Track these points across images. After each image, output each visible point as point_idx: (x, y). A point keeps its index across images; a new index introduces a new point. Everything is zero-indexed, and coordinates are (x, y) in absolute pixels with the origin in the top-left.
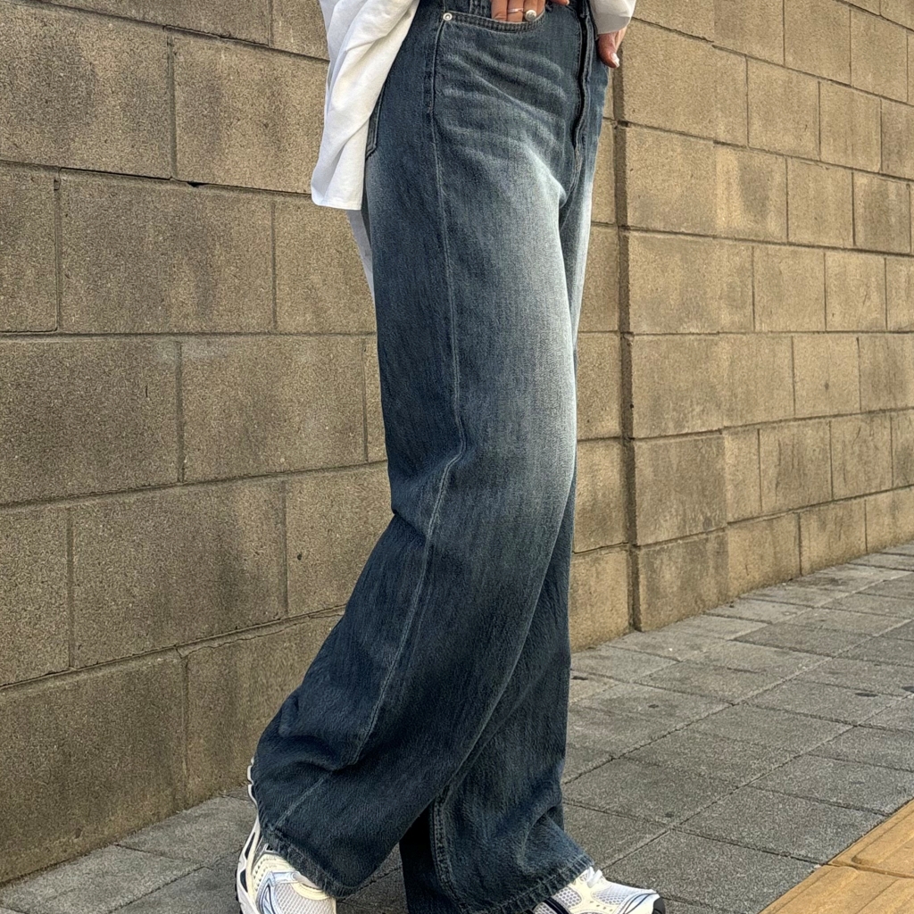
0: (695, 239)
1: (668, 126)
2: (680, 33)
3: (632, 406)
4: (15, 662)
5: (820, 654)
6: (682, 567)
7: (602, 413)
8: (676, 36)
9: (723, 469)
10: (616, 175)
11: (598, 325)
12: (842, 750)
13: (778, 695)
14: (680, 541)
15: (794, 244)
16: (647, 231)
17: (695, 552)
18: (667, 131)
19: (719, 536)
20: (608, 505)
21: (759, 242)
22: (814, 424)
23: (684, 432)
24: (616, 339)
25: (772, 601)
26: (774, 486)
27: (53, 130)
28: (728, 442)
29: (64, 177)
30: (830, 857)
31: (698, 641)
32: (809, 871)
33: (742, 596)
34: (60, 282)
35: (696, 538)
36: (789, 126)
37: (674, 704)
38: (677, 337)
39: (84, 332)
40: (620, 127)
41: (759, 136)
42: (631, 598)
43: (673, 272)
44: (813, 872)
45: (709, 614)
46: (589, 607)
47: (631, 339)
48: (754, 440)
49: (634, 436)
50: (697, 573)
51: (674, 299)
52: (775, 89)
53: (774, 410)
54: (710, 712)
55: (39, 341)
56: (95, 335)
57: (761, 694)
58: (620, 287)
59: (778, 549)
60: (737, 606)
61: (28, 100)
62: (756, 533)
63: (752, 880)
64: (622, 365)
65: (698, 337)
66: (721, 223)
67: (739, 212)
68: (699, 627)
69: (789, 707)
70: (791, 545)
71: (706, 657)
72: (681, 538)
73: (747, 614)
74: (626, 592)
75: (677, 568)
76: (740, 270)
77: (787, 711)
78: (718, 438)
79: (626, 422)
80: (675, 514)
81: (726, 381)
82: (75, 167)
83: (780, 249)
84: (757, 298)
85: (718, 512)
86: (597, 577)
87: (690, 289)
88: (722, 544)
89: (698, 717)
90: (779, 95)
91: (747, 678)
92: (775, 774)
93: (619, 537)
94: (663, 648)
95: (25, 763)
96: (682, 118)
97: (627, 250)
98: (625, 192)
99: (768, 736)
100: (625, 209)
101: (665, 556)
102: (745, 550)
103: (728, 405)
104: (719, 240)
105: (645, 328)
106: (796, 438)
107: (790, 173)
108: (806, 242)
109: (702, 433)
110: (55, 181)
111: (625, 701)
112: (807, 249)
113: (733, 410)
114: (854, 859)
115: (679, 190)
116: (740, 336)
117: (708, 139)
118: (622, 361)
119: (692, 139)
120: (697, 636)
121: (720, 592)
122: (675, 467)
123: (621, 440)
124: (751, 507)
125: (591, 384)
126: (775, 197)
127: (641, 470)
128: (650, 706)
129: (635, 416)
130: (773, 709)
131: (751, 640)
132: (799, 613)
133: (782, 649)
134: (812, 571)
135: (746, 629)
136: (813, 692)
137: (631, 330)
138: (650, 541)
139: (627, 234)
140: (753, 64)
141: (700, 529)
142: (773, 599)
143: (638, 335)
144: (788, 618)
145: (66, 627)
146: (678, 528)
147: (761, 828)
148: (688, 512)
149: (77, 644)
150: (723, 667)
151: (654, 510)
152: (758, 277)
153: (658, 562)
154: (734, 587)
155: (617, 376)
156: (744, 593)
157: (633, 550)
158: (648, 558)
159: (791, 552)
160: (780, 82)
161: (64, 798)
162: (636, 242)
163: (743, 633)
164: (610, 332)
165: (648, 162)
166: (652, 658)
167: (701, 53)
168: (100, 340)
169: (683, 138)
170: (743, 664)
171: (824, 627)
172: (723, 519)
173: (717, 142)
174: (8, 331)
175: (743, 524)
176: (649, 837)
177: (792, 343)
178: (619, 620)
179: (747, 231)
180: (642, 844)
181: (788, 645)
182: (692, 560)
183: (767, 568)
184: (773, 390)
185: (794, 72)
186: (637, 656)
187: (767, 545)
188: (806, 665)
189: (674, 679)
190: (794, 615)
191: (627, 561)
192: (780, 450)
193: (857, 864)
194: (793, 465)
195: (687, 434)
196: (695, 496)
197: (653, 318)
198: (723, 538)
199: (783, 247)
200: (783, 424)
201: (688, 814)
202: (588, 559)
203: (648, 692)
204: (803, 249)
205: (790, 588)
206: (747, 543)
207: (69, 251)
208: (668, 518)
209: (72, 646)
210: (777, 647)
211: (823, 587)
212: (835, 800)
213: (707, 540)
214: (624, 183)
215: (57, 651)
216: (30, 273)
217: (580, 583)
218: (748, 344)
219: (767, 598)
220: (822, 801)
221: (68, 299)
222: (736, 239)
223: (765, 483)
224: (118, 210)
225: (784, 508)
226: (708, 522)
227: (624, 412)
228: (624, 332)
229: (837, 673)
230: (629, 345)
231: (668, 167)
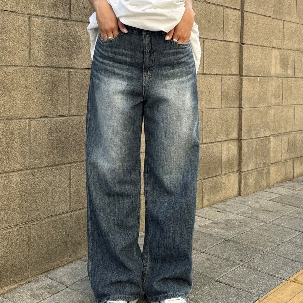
0: (264, 78)
1: (257, 44)
2: (262, 15)
3: (242, 130)
4: (53, 209)
5: (295, 207)
6: (255, 177)
7: (232, 132)
8: (261, 16)
9: (270, 148)
10: (240, 59)
11: (232, 106)
12: (297, 241)
13: (280, 221)
14: (255, 170)
15: (297, 78)
16: (249, 76)
17: (260, 173)
18: (257, 46)
19: (268, 168)
20: (233, 159)
21: (285, 77)
22: (300, 133)
23: (258, 137)
24: (238, 110)
25: (283, 187)
26: (286, 152)
27: (68, 57)
28: (272, 139)
29: (72, 70)
30: (288, 278)
31: (259, 200)
32: (281, 282)
33: (274, 185)
34: (69, 101)
35: (260, 169)
36: (297, 41)
37: (248, 222)
38: (257, 108)
39: (75, 115)
40: (242, 45)
41: (287, 45)
42: (239, 187)
43: (256, 89)
44: (282, 282)
45: (263, 191)
46: (225, 190)
47: (242, 109)
48: (281, 138)
49: (242, 139)
50: (260, 179)
51: (256, 97)
52: (292, 30)
53: (287, 129)
54: (259, 225)
55: (63, 118)
56: (79, 115)
57: (275, 220)
58: (240, 94)
59: (286, 171)
60: (272, 188)
61: (62, 49)
62: (280, 166)
63: (263, 284)
64: (239, 117)
65: (264, 108)
66: (273, 72)
67: (279, 69)
68: (260, 195)
69: (283, 225)
70: (291, 170)
71: (260, 206)
72: (255, 169)
73: (275, 191)
74: (238, 185)
75: (254, 178)
76: (279, 87)
77: (282, 226)
78: (269, 138)
79: (240, 134)
80: (254, 162)
81: (272, 120)
82: (75, 67)
83: (292, 80)
84: (284, 95)
85: (268, 161)
86: (229, 181)
87: (262, 93)
88: (269, 170)
89: (254, 227)
90: (294, 32)
91: (272, 214)
92: (275, 248)
93: (236, 169)
94: (247, 202)
95: (56, 237)
96: (262, 41)
97: (242, 82)
98: (242, 65)
99: (275, 234)
100: (242, 70)
101: (250, 175)
102: (276, 172)
103: (272, 128)
104: (272, 78)
105: (247, 106)
106: (294, 137)
107: (296, 56)
108: (300, 77)
109: (264, 137)
110: (69, 72)
111: (232, 220)
112: (300, 79)
113: (274, 129)
114: (295, 279)
115: (259, 63)
116: (277, 107)
117: (270, 47)
118: (239, 116)
119: (264, 48)
120: (258, 198)
121: (267, 185)
122: (254, 148)
123: (238, 140)
124: (279, 158)
125: (229, 123)
126: (291, 63)
127: (244, 149)
128: (240, 223)
129: (243, 133)
130: (278, 225)
131: (275, 201)
132: (291, 192)
133: (284, 204)
134: (297, 177)
135: (274, 196)
136: (291, 220)
137: (242, 107)
138: (246, 170)
139: (242, 78)
140: (286, 23)
141: (262, 166)
142: (284, 187)
143: (244, 108)
144: (287, 193)
145: (69, 199)
146: (255, 166)
147: (268, 267)
148: (258, 161)
149: (72, 204)
150: (265, 210)
151: (247, 161)
152: (284, 88)
153: (248, 176)
154: (272, 183)
155: (237, 120)
156: (275, 184)
157: (240, 173)
158: (245, 175)
159: (291, 172)
160: (294, 28)
161: (67, 247)
162: (245, 80)
163: (273, 198)
164: (236, 107)
165: (250, 56)
166: (243, 205)
167: (269, 21)
168: (80, 117)
169: (261, 47)
170: (271, 209)
171: (298, 197)
172: (269, 163)
173: (273, 48)
174: (54, 116)
175: (276, 164)
176: (234, 268)
177: (294, 108)
178: (235, 193)
179: (281, 74)
180: (232, 270)
181: (286, 203)
182: (259, 175)
183: (283, 177)
184: (287, 123)
185: (299, 24)
186: (239, 205)
187: (283, 170)
188: (290, 210)
189: (249, 213)
190: (289, 192)
191: (238, 176)
192: (289, 141)
193: (295, 281)
194: (293, 145)
195: (259, 138)
196: (261, 156)
197: (250, 103)
198: (269, 168)
199: (293, 79)
200: (290, 133)
201: (247, 260)
202: (226, 176)
203: (240, 218)
204: (299, 79)
205: (290, 183)
206: (277, 169)
207: (72, 92)
208: (252, 163)
209: (70, 205)
210: (282, 203)
211: (300, 183)
212: (292, 258)
213: (264, 169)
214: (242, 62)
215: (66, 206)
216: (61, 99)
217: (223, 183)
218: (280, 109)
219: (282, 186)
220: (288, 259)
221: (71, 106)
222: (277, 77)
223: (283, 151)
224: (87, 79)
225: (289, 159)
226: (264, 164)
227: (239, 131)
228: (240, 107)
229: (299, 214)
230: (242, 111)
231: (256, 57)
